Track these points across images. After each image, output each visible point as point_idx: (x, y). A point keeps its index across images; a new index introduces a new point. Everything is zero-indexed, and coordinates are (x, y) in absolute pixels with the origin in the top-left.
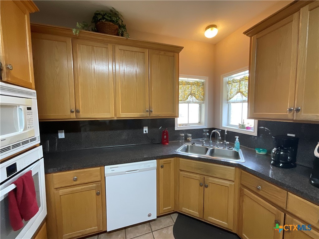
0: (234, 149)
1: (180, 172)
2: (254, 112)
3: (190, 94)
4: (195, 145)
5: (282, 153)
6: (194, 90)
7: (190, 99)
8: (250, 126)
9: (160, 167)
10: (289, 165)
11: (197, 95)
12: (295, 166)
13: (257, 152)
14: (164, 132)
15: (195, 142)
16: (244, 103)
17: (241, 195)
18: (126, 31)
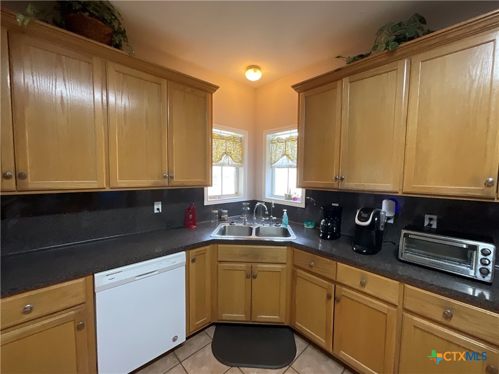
0: (282, 226)
1: (219, 265)
2: (304, 180)
3: (225, 153)
4: (234, 224)
5: (329, 224)
6: (230, 148)
7: (225, 159)
8: (297, 197)
9: (190, 261)
10: (335, 237)
11: (233, 155)
12: (339, 237)
13: (305, 227)
14: (189, 209)
15: (234, 221)
16: (290, 169)
17: (294, 277)
18: (127, 42)
